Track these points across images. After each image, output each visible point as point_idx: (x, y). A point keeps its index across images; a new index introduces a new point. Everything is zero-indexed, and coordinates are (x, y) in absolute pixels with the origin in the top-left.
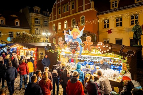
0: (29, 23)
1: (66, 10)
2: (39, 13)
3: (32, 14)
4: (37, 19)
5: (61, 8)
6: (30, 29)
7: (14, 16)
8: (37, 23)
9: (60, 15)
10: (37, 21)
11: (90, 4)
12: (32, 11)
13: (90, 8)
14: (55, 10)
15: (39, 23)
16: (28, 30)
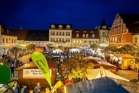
0: (99, 35)
2: (105, 30)
3: (101, 31)
4: (104, 33)
5: (115, 29)
6: (100, 38)
7: (92, 32)
8: (104, 35)
9: (114, 33)
10: (104, 34)
12: (101, 29)
15: (105, 35)
16: (99, 39)
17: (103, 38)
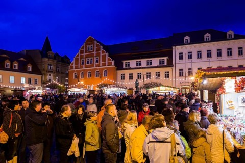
0: (40, 69)
1: (90, 62)
2: (52, 59)
3: (46, 60)
4: (50, 65)
5: (84, 59)
6: (42, 75)
9: (84, 65)
10: (50, 67)
11: (111, 63)
13: (112, 65)
14: (77, 60)
16: (40, 76)
17: (49, 74)
